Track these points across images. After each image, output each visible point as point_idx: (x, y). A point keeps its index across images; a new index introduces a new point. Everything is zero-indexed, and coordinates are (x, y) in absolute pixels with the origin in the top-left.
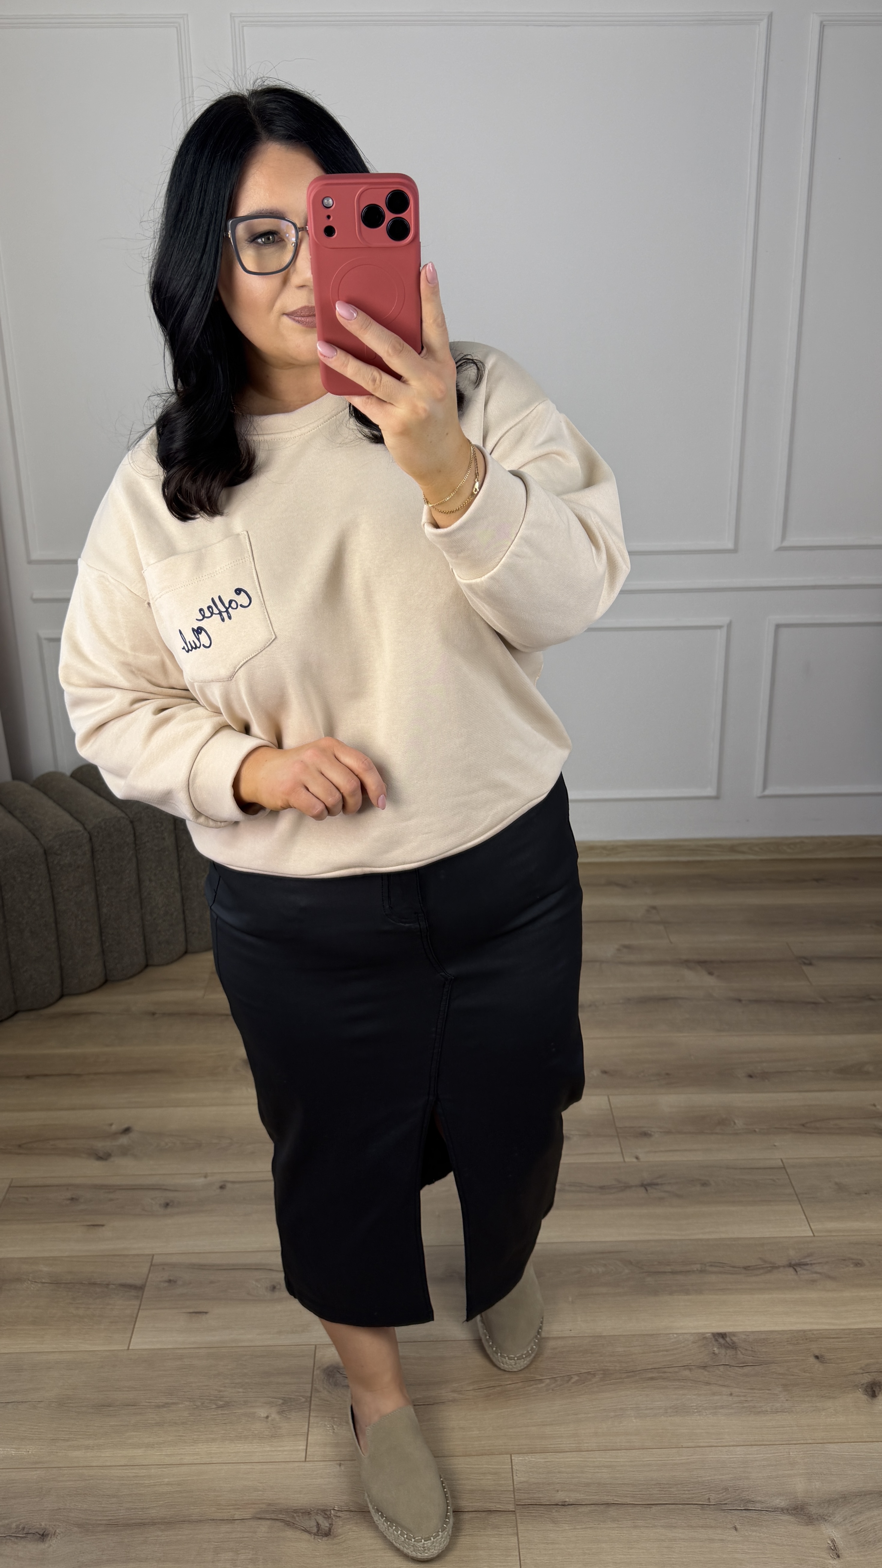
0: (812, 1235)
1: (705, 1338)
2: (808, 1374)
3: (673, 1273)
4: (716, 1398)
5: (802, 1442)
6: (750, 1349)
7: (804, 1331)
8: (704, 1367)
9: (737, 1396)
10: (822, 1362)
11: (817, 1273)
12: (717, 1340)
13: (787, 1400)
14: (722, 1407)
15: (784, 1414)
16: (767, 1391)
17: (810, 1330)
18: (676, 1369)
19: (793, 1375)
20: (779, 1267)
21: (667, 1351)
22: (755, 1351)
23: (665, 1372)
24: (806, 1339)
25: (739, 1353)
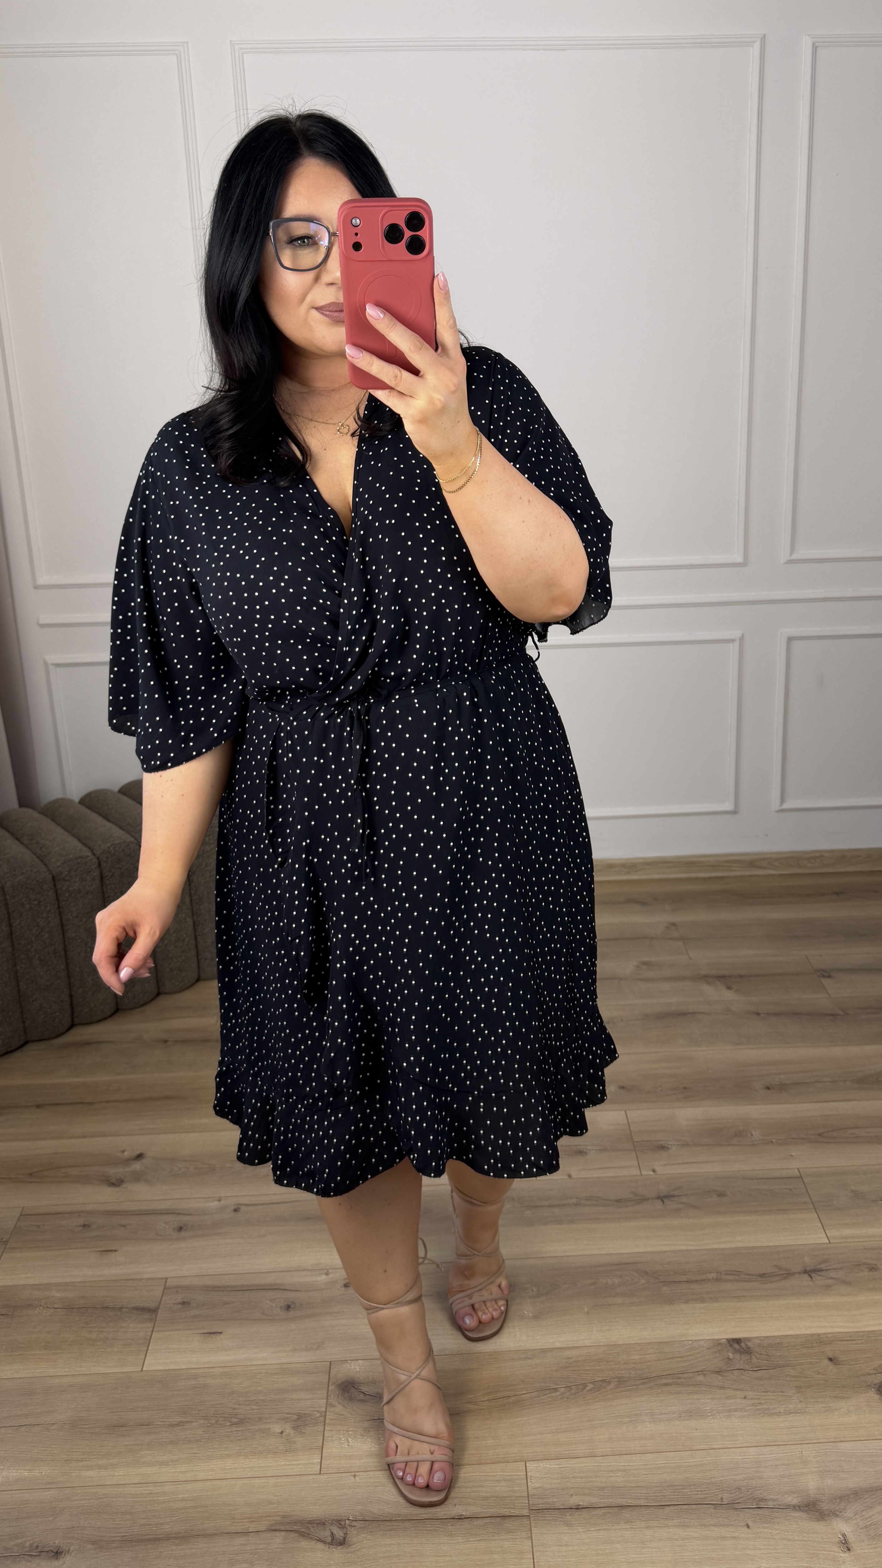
0: (828, 1242)
1: (720, 1344)
2: (821, 1376)
3: (689, 1282)
4: (730, 1401)
5: (815, 1441)
6: (765, 1353)
7: (819, 1335)
8: (718, 1372)
9: (751, 1399)
10: (835, 1364)
11: (831, 1278)
12: (731, 1346)
13: (800, 1402)
14: (736, 1410)
15: (798, 1415)
16: (781, 1394)
17: (824, 1334)
18: (691, 1375)
19: (807, 1378)
20: (794, 1274)
21: (681, 1357)
22: (769, 1356)
23: (679, 1378)
24: (821, 1342)
25: (754, 1357)
